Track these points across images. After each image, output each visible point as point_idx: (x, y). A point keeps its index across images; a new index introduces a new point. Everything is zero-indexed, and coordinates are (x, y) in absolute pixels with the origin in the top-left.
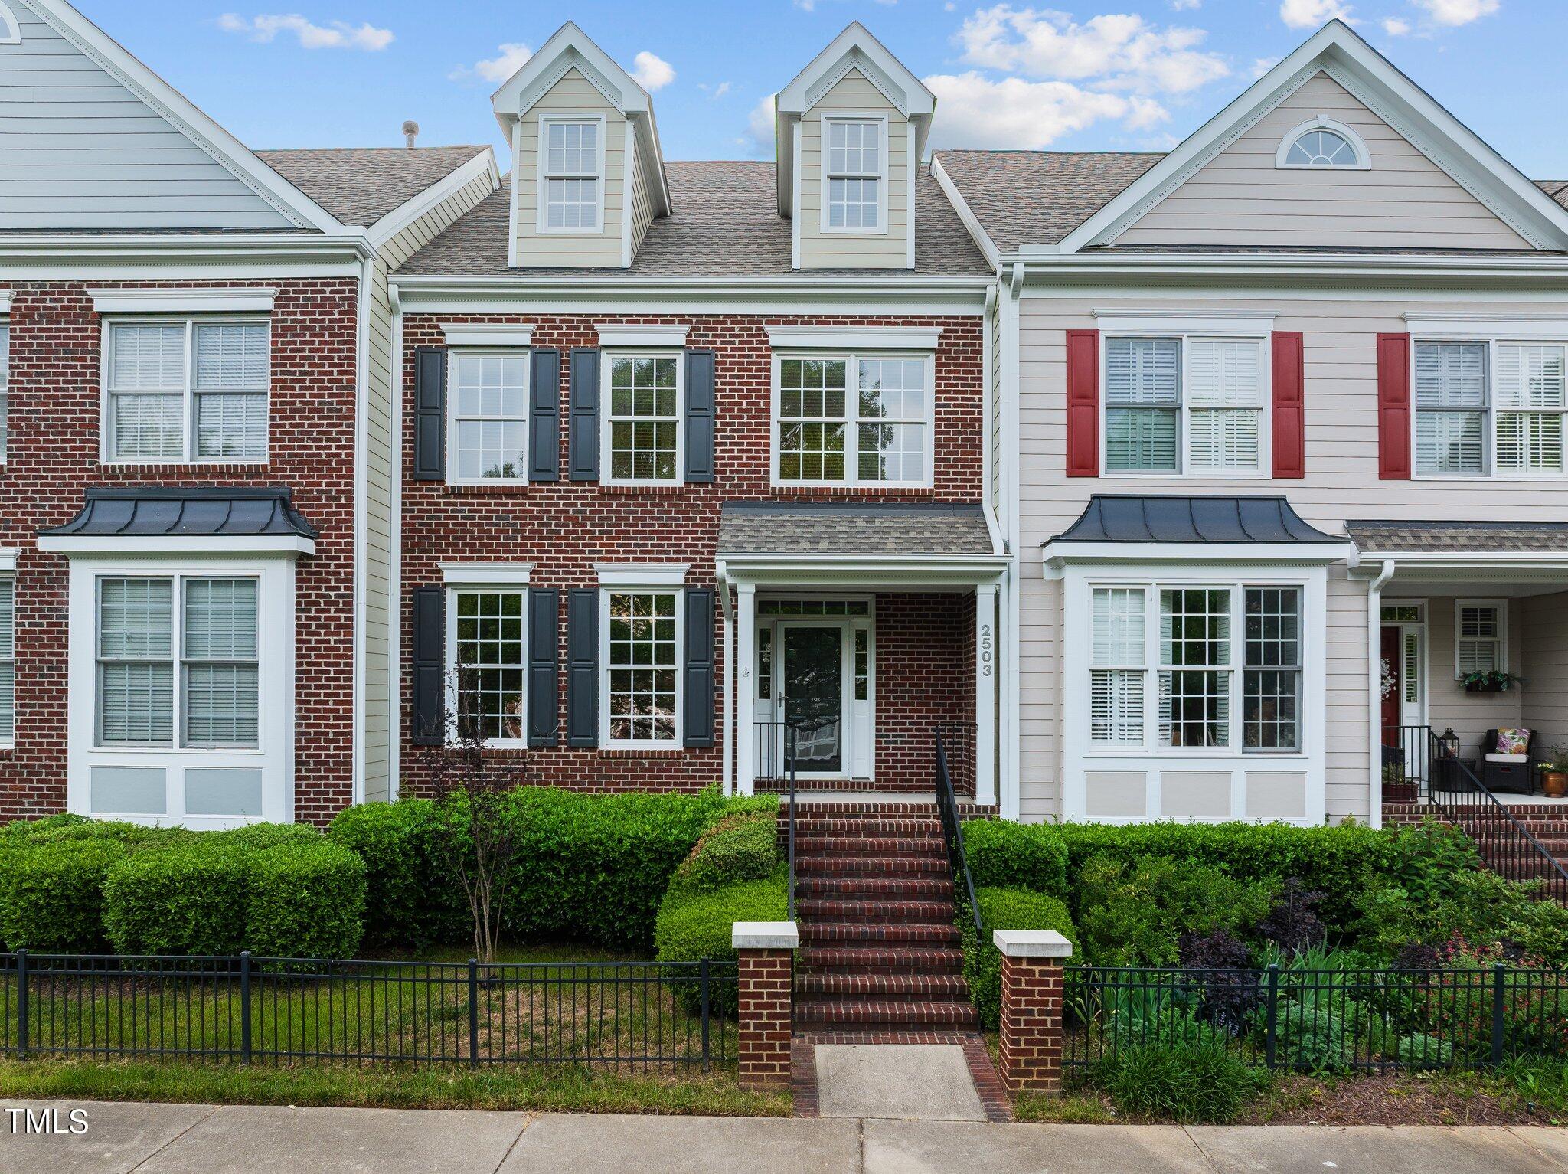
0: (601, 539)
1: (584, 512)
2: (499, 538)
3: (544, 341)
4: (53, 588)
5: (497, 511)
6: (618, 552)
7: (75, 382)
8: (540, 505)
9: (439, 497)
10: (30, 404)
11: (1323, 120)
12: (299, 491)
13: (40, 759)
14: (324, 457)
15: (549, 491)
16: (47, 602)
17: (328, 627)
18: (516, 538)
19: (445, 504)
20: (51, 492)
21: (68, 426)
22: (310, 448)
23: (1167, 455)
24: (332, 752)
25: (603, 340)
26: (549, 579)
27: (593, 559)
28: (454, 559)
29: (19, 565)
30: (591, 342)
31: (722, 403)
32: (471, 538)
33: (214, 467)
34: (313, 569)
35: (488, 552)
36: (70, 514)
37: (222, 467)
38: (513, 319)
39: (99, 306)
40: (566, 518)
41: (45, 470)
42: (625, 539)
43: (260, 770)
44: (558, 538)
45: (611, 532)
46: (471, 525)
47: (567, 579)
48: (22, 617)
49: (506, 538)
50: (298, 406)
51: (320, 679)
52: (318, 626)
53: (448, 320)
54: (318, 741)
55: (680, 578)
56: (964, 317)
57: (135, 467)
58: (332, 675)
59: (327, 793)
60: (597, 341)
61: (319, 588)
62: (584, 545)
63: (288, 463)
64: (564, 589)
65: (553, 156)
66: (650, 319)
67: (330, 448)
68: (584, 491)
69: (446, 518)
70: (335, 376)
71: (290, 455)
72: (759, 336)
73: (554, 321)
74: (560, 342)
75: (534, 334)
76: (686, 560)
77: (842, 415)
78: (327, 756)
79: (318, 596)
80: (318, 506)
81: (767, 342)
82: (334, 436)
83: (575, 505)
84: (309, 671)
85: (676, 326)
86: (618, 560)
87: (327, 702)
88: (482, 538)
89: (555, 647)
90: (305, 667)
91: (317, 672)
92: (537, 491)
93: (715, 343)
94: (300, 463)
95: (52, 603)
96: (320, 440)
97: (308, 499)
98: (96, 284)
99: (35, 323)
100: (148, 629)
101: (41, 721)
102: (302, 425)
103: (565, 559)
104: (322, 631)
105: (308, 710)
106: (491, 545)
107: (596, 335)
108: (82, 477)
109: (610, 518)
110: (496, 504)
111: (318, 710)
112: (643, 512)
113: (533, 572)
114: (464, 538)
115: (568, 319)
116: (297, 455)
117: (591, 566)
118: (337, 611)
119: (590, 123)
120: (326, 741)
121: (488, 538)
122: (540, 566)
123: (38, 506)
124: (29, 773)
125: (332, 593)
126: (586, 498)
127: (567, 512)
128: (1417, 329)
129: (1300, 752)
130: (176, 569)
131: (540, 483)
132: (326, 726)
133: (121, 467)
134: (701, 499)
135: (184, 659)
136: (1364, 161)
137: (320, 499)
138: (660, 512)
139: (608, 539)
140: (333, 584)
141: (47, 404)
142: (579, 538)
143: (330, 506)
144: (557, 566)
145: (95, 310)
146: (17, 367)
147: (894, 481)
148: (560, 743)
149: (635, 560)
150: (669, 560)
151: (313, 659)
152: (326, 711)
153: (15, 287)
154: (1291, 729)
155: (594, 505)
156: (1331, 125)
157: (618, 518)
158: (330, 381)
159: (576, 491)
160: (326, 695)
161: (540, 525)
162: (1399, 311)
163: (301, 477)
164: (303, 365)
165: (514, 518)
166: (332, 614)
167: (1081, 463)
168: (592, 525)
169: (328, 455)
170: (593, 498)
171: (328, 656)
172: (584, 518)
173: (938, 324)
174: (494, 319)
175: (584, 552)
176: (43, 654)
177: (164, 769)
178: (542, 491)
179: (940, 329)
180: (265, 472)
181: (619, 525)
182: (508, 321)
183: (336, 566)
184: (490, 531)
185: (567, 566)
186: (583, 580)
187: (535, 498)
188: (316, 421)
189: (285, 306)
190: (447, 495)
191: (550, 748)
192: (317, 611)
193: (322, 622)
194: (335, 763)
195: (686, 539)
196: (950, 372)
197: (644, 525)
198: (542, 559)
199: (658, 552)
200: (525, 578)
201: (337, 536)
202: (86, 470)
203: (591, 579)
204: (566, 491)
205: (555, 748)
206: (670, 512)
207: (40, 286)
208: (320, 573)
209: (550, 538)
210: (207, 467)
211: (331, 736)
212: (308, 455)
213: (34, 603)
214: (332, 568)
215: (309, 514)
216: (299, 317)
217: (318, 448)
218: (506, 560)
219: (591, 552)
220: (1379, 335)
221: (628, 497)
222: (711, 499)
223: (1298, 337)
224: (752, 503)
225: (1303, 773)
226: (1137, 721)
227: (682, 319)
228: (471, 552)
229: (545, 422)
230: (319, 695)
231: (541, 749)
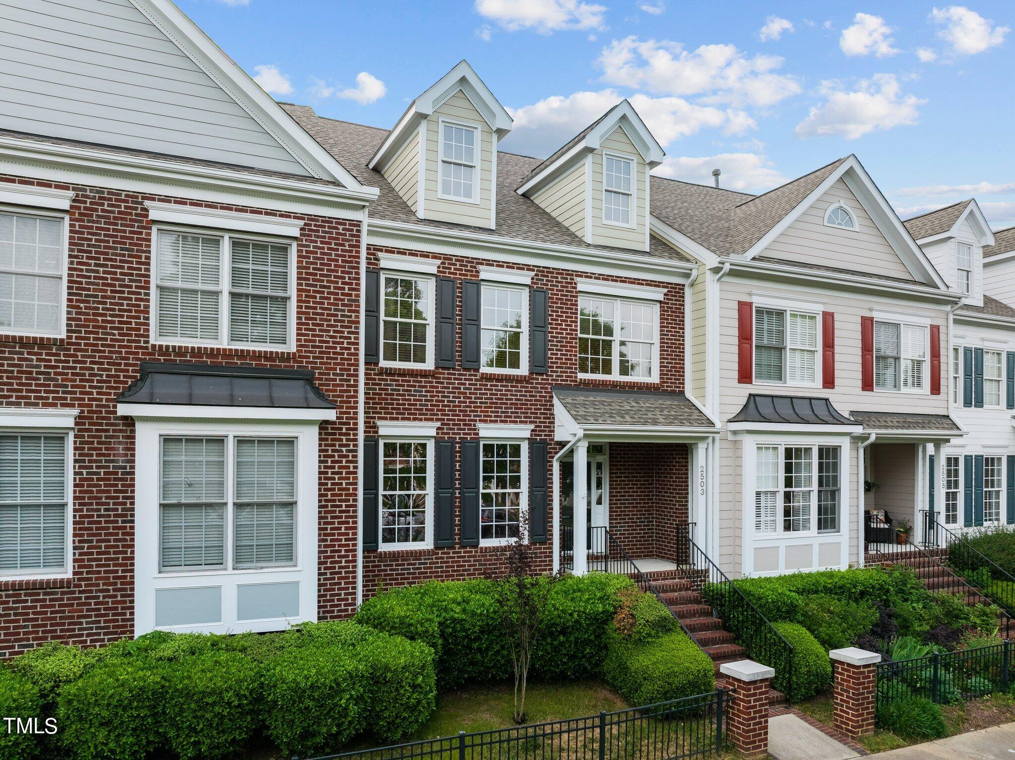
0: (481, 407)
1: (470, 389)
2: (416, 405)
3: (445, 273)
4: (110, 443)
5: (415, 386)
6: (491, 416)
7: (132, 275)
8: (443, 383)
9: (375, 374)
10: (89, 290)
11: (842, 204)
12: (320, 374)
13: (98, 585)
14: (338, 350)
15: (448, 374)
16: (104, 455)
17: (341, 473)
18: (427, 405)
19: (379, 380)
20: (108, 364)
21: (125, 311)
22: (328, 342)
23: (779, 374)
24: (343, 564)
25: (482, 276)
26: (449, 434)
27: (476, 421)
28: (386, 419)
29: (76, 424)
30: (475, 276)
31: (551, 324)
32: (397, 404)
33: (254, 352)
34: (330, 431)
35: (409, 414)
36: (126, 383)
37: (260, 352)
38: (425, 255)
39: (153, 215)
40: (459, 393)
41: (103, 345)
42: (495, 408)
43: (298, 583)
44: (454, 406)
45: (486, 403)
46: (397, 395)
47: (459, 434)
48: (80, 467)
49: (420, 405)
50: (319, 311)
51: (335, 512)
52: (333, 473)
53: (381, 251)
54: (333, 557)
55: (527, 434)
56: (675, 284)
57: (186, 348)
58: (344, 508)
59: (340, 595)
60: (478, 276)
61: (334, 445)
62: (471, 411)
63: (311, 352)
64: (458, 440)
65: (448, 147)
66: (511, 266)
67: (343, 343)
68: (470, 375)
69: (380, 389)
70: (347, 291)
71: (313, 347)
72: (571, 283)
73: (451, 259)
74: (456, 274)
75: (439, 267)
76: (531, 422)
77: (612, 336)
78: (340, 567)
79: (333, 451)
80: (334, 385)
81: (575, 288)
82: (346, 334)
83: (465, 384)
84: (327, 506)
85: (525, 272)
86: (491, 421)
87: (340, 529)
88: (404, 404)
89: (452, 479)
90: (323, 503)
91: (332, 506)
92: (441, 373)
93: (547, 285)
94: (320, 352)
95: (109, 455)
96: (335, 337)
97: (326, 380)
98: (151, 198)
99: (93, 222)
100: (203, 476)
101: (98, 554)
102: (322, 325)
103: (458, 420)
104: (336, 477)
105: (325, 535)
106: (410, 409)
107: (478, 272)
108: (137, 353)
109: (486, 394)
110: (414, 381)
111: (334, 535)
112: (506, 391)
113: (438, 429)
114: (393, 404)
115: (460, 259)
116: (318, 347)
117: (475, 425)
118: (347, 462)
119: (470, 130)
120: (339, 557)
121: (409, 405)
122: (442, 424)
123: (95, 375)
124: (87, 598)
125: (344, 449)
126: (471, 380)
127: (460, 388)
128: (878, 316)
129: (839, 531)
130: (231, 432)
131: (443, 368)
132: (339, 546)
133: (174, 347)
134: (539, 384)
135: (236, 501)
136: (857, 228)
137: (335, 380)
138: (516, 391)
139: (485, 407)
140: (344, 442)
141: (106, 291)
142: (467, 407)
143: (342, 385)
144: (453, 425)
145: (150, 218)
146: (76, 257)
147: (637, 377)
148: (456, 544)
149: (502, 421)
150: (521, 422)
151: (329, 497)
152: (339, 534)
153: (74, 189)
154: (833, 520)
155: (476, 385)
156: (845, 206)
157: (491, 394)
158: (343, 294)
159: (465, 375)
160: (339, 523)
161: (443, 397)
162: (869, 305)
163: (321, 363)
164: (323, 281)
165: (426, 391)
166: (344, 464)
167: (745, 376)
168: (475, 398)
169: (341, 348)
170: (476, 380)
171: (341, 495)
172: (470, 393)
173: (663, 287)
174: (413, 253)
175: (470, 416)
176: (101, 498)
177: (220, 587)
178: (444, 374)
179: (666, 290)
180: (294, 358)
181: (492, 399)
182: (422, 256)
183: (347, 429)
184: (410, 400)
185: (460, 425)
186: (470, 434)
187: (439, 378)
188: (332, 322)
189: (308, 235)
190: (381, 374)
191: (448, 548)
192: (332, 462)
193: (337, 470)
194: (346, 572)
195: (531, 409)
196: (668, 315)
197: (506, 399)
198: (444, 420)
199: (515, 417)
200: (433, 432)
201: (347, 408)
202: (141, 348)
203: (474, 434)
204: (460, 375)
205: (453, 548)
206: (521, 391)
207: (98, 192)
208: (335, 434)
209: (449, 406)
210: (248, 351)
211: (343, 553)
212: (327, 347)
213: (92, 455)
214: (344, 431)
215: (327, 390)
216: (319, 244)
217: (334, 343)
218: (421, 420)
219: (475, 416)
220: (862, 317)
221: (498, 380)
222: (545, 384)
223: (832, 315)
224: (568, 387)
225: (840, 543)
226: (773, 518)
227: (529, 268)
228: (397, 414)
229: (447, 327)
230: (333, 523)
231: (443, 548)
